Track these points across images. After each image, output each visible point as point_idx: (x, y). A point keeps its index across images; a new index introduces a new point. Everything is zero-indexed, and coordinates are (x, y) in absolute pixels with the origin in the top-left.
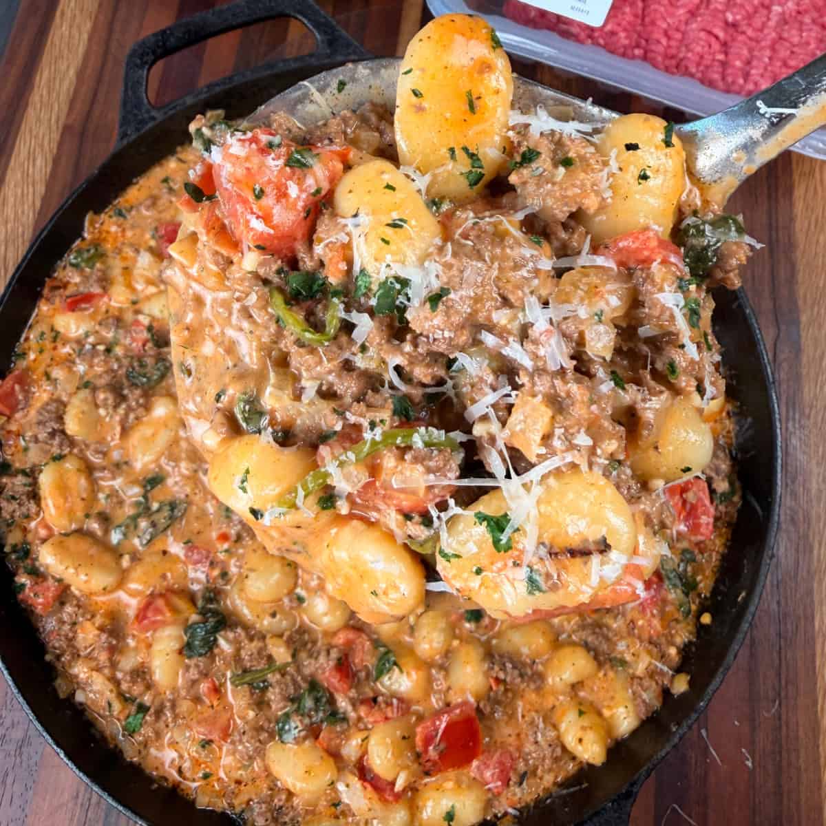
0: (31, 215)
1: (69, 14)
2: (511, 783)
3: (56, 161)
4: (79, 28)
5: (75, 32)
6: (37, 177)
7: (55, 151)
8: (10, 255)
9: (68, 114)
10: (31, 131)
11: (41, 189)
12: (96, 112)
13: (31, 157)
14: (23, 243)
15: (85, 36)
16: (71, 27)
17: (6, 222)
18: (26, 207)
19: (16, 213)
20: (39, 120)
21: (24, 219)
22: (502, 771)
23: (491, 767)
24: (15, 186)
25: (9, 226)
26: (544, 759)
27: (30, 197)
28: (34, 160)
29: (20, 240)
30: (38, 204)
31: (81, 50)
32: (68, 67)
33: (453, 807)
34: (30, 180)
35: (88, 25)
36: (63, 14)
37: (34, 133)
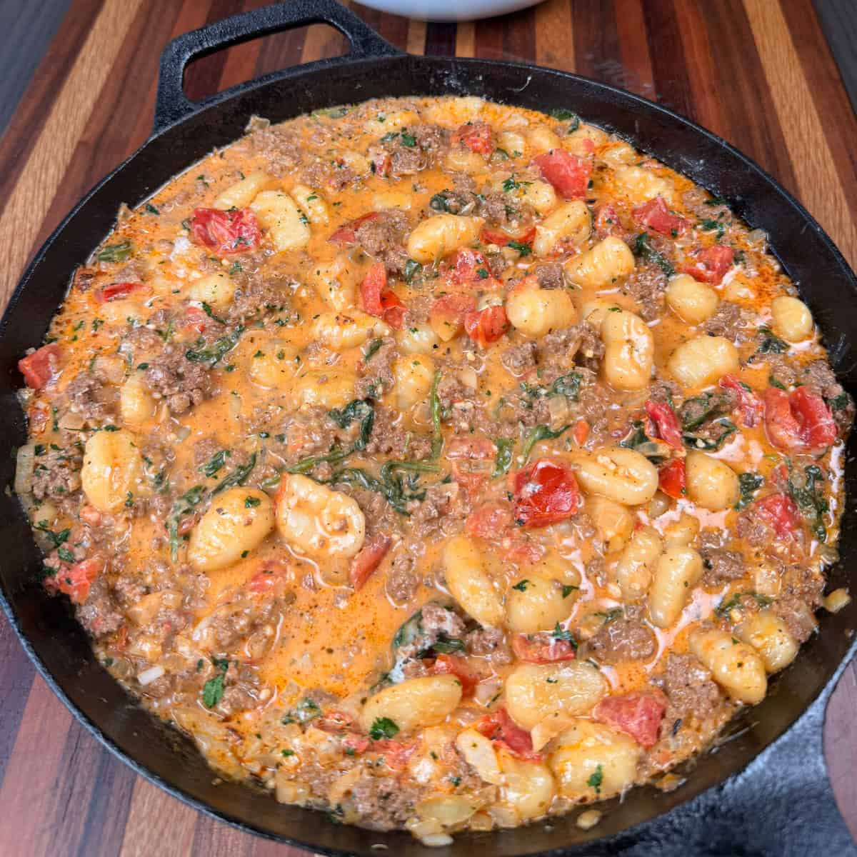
0: (40, 214)
1: (89, 59)
2: (664, 733)
3: (69, 170)
4: (99, 70)
5: (94, 72)
6: (49, 182)
7: (69, 161)
8: (16, 248)
9: (85, 132)
10: (45, 147)
11: (52, 192)
12: (112, 129)
13: (45, 167)
14: (30, 237)
15: (104, 75)
16: (91, 68)
17: (14, 220)
18: (36, 207)
19: (25, 213)
20: (54, 138)
21: (34, 217)
22: (650, 719)
23: (638, 715)
24: (26, 191)
25: (17, 222)
26: (699, 702)
27: (41, 199)
28: (47, 169)
29: (27, 234)
30: (48, 204)
31: (99, 85)
32: (86, 98)
33: (599, 768)
34: (42, 186)
35: (108, 67)
36: (83, 60)
37: (49, 148)
